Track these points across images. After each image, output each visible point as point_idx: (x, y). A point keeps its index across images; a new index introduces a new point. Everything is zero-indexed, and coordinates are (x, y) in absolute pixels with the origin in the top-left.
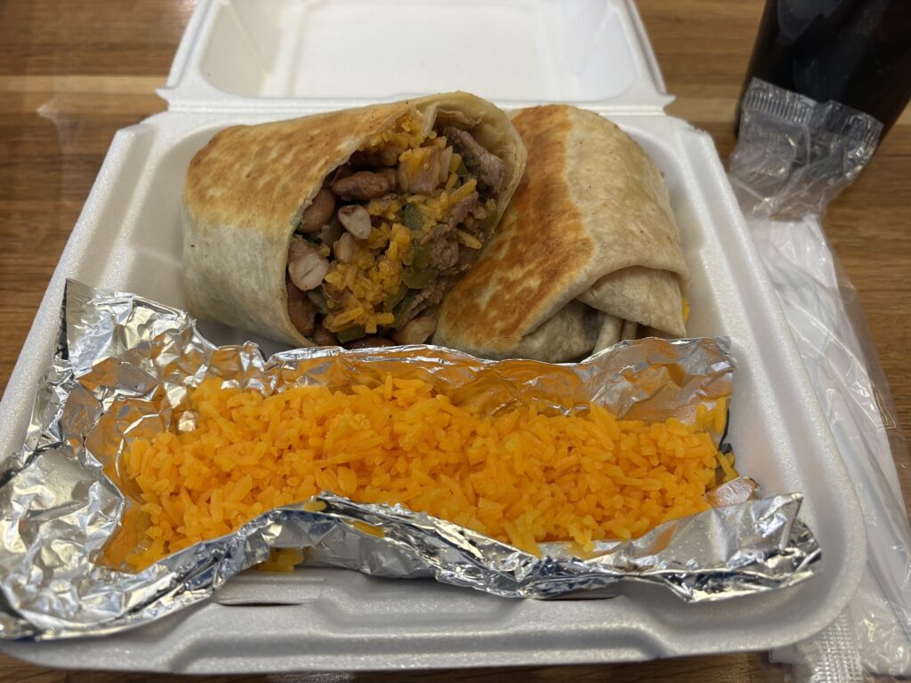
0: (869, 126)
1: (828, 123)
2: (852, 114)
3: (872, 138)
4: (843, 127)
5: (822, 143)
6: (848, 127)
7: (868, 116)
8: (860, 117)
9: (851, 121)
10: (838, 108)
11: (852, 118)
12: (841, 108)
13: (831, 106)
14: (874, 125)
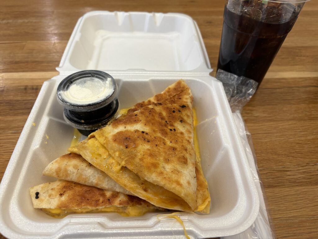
0: (253, 84)
1: (241, 83)
2: (248, 80)
3: (255, 87)
4: (246, 84)
5: (240, 89)
6: (248, 84)
7: (253, 81)
8: (250, 81)
9: (248, 82)
10: (244, 79)
11: (248, 81)
12: (245, 79)
13: (242, 78)
14: (255, 83)
